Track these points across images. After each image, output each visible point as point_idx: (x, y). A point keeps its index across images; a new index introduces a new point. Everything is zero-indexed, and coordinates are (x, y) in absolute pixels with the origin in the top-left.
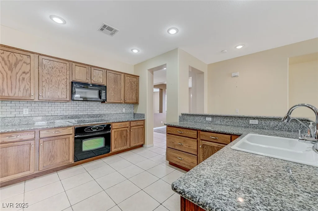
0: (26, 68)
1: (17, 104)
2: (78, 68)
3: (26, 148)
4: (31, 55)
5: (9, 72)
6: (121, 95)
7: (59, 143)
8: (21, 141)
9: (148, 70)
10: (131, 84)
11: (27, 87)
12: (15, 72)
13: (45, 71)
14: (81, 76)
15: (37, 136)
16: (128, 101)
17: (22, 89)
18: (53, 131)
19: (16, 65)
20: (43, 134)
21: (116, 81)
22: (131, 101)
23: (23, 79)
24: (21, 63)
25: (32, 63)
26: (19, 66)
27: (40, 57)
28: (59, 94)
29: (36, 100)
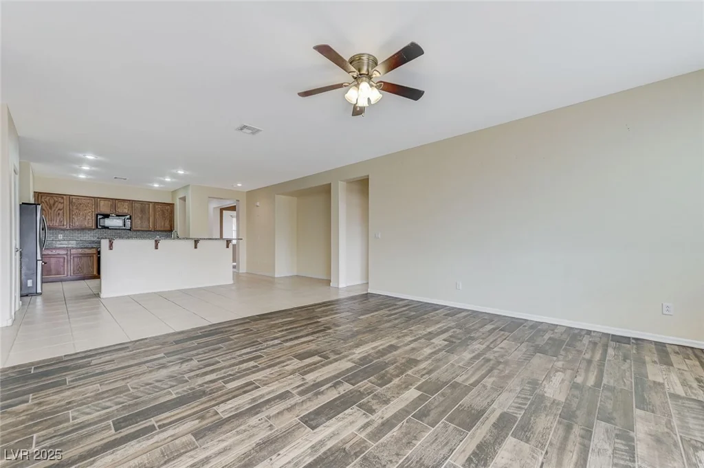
0: (60, 206)
1: (54, 231)
2: (102, 203)
3: (62, 260)
4: (65, 197)
5: (50, 210)
6: (149, 223)
7: (85, 260)
8: (59, 254)
9: (180, 198)
10: (163, 211)
11: (62, 219)
12: (53, 209)
13: (75, 207)
14: (104, 209)
15: (69, 253)
16: (158, 229)
17: (58, 221)
18: (80, 250)
19: (54, 204)
20: (73, 251)
21: (142, 211)
22: (162, 229)
23: (59, 214)
24: (57, 204)
25: (65, 203)
26: (56, 206)
27: (71, 197)
28: (86, 223)
29: (68, 228)
